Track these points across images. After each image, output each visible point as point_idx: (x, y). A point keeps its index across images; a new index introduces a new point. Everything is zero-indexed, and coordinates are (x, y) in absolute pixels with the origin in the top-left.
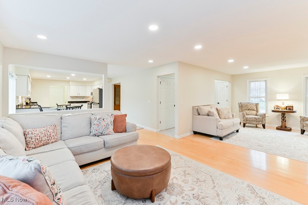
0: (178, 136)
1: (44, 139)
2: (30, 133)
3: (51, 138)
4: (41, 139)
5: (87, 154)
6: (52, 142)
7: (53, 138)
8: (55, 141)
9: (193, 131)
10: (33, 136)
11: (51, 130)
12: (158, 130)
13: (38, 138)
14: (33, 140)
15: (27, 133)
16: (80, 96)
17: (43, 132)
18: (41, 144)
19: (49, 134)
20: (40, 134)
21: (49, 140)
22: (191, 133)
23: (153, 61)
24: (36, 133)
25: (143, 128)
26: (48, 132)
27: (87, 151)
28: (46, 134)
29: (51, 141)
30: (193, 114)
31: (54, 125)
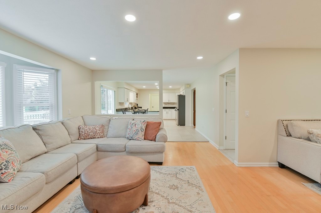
0: (237, 163)
1: (91, 134)
2: (82, 128)
3: (96, 134)
4: (88, 134)
5: (103, 153)
6: (98, 138)
7: (98, 134)
8: (101, 137)
9: (278, 162)
10: (83, 130)
11: (98, 129)
12: (222, 148)
13: (87, 132)
14: (83, 133)
15: (80, 128)
16: (171, 102)
17: (91, 129)
18: (89, 137)
19: (95, 131)
20: (88, 130)
21: (95, 136)
22: (275, 165)
23: (203, 57)
24: (86, 129)
25: (209, 142)
26: (95, 129)
27: (110, 150)
28: (93, 131)
29: (97, 136)
30: (278, 134)
31: (102, 125)
